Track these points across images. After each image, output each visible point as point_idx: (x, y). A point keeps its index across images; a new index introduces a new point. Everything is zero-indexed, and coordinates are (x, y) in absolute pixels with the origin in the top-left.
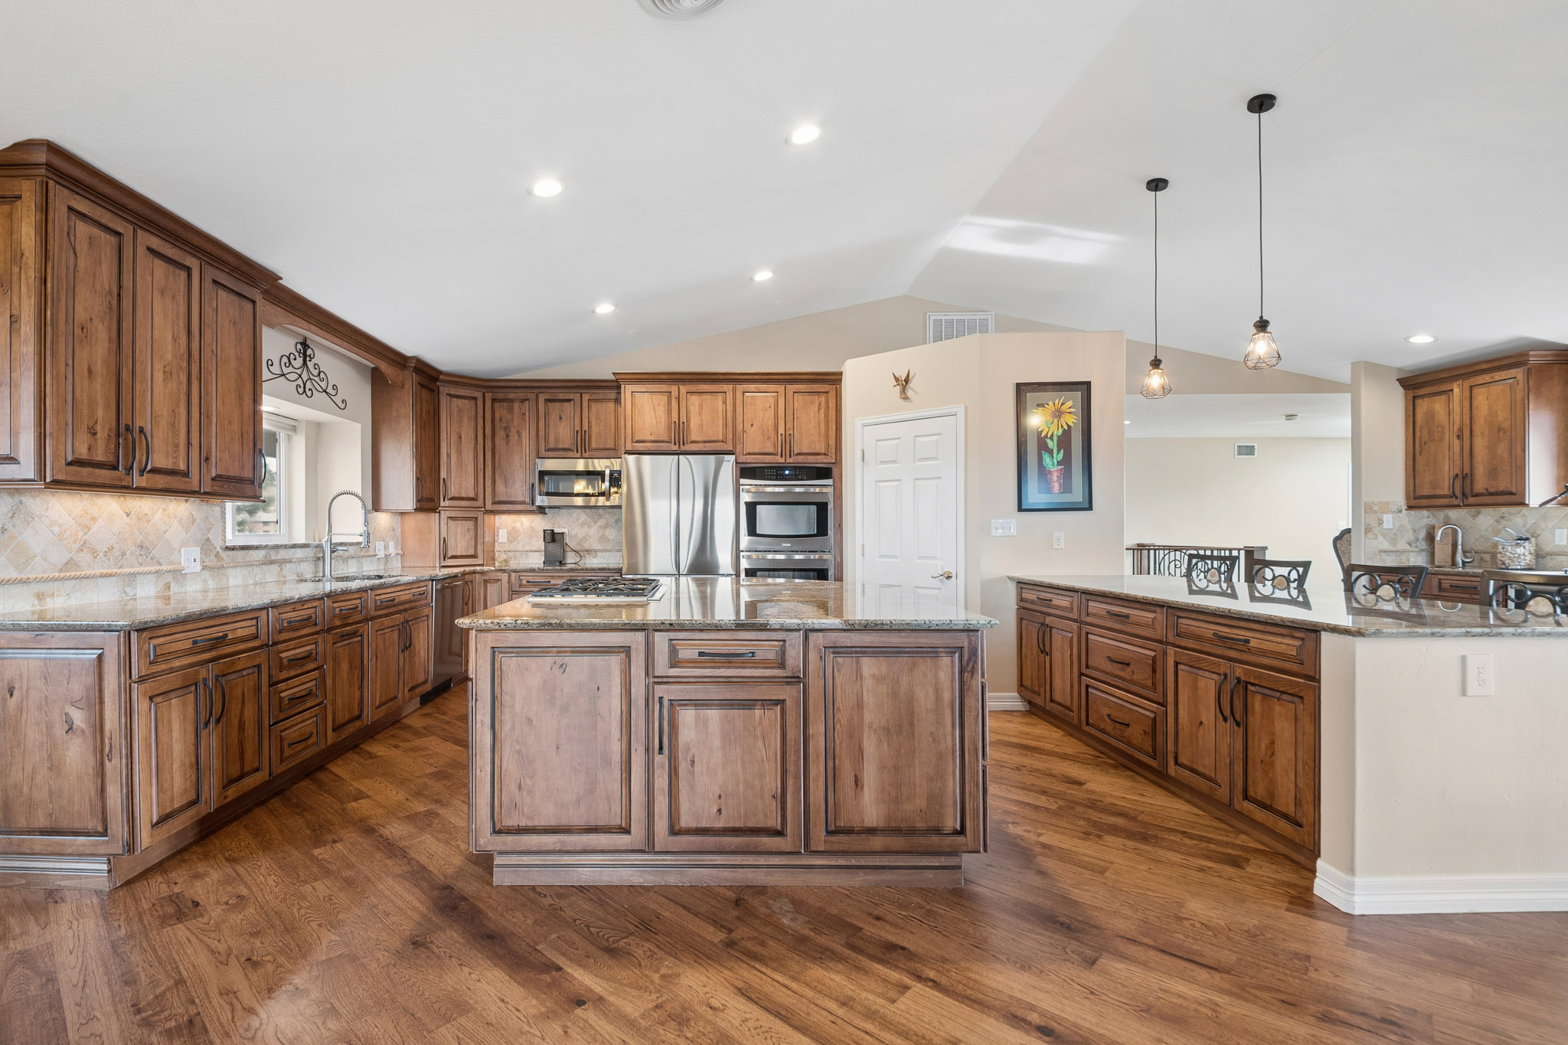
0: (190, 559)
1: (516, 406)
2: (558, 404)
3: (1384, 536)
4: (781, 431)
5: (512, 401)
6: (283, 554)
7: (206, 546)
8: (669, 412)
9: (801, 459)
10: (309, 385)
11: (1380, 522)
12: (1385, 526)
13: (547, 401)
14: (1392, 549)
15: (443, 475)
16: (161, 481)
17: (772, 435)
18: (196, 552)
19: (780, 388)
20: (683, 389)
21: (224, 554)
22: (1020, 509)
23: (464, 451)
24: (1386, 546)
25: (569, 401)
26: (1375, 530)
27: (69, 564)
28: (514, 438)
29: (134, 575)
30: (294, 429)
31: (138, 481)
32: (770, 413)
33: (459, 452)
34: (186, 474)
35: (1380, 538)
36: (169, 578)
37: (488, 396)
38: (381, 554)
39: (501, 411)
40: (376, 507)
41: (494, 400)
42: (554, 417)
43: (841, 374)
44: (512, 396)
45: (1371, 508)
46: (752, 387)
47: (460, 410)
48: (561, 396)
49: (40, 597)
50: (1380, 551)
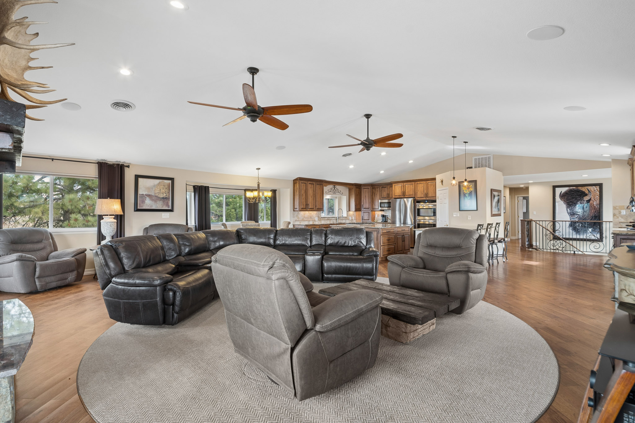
0: (316, 219)
1: (376, 189)
2: (383, 188)
3: (622, 217)
4: (425, 192)
5: (376, 188)
6: (330, 219)
7: (319, 217)
8: (402, 189)
9: (430, 198)
10: (335, 192)
11: (620, 213)
12: (622, 214)
13: (382, 188)
14: (625, 221)
15: (362, 204)
16: (311, 209)
17: (423, 193)
18: (317, 218)
19: (425, 182)
20: (405, 184)
21: (321, 218)
22: (460, 210)
23: (367, 199)
24: (623, 220)
25: (386, 187)
26: (618, 215)
27: (303, 219)
28: (376, 195)
29: (309, 221)
30: (336, 198)
31: (308, 210)
32: (423, 188)
33: (366, 199)
34: (313, 208)
35: (620, 218)
36: (314, 221)
37: (372, 187)
38: (351, 219)
39: (374, 190)
40: (349, 211)
41: (372, 188)
42: (383, 191)
43: (436, 178)
44: (375, 187)
45: (616, 208)
46: (419, 182)
47: (366, 191)
48: (384, 186)
49: (300, 222)
50: (620, 222)
